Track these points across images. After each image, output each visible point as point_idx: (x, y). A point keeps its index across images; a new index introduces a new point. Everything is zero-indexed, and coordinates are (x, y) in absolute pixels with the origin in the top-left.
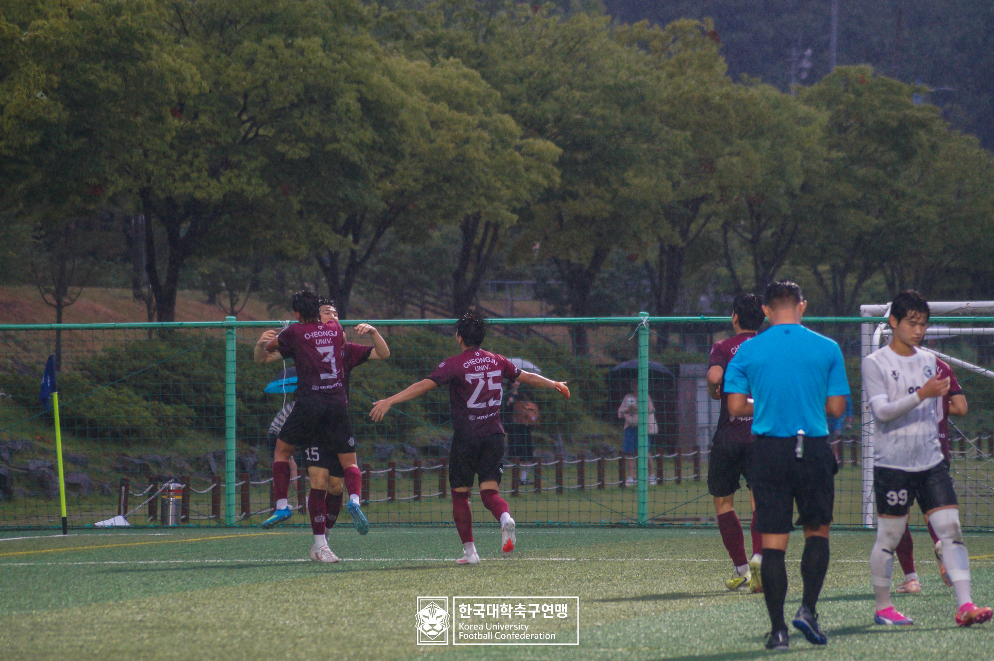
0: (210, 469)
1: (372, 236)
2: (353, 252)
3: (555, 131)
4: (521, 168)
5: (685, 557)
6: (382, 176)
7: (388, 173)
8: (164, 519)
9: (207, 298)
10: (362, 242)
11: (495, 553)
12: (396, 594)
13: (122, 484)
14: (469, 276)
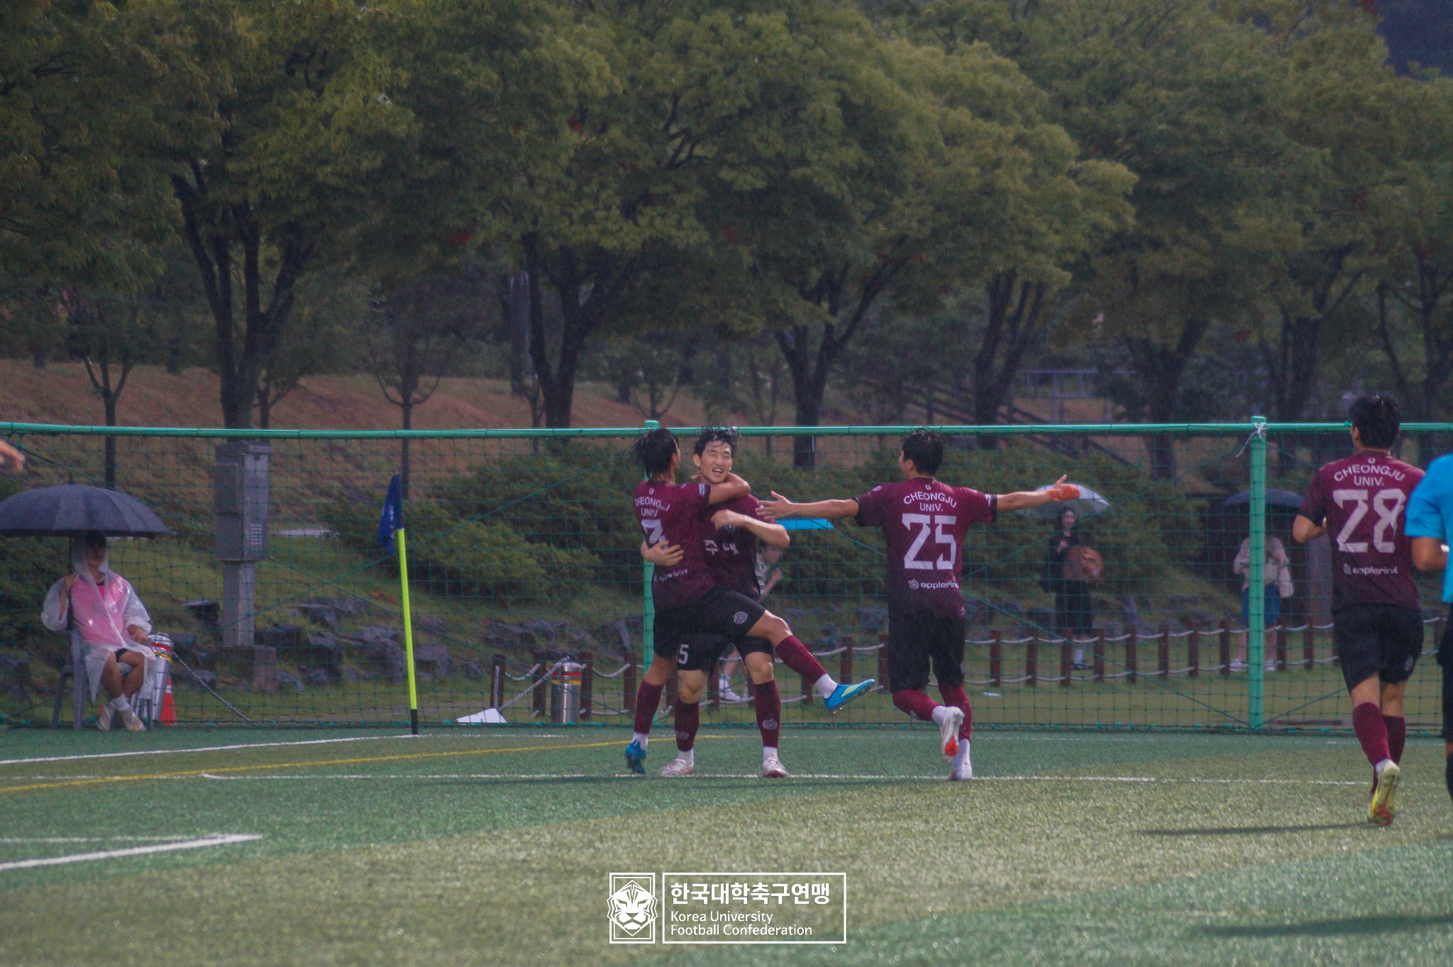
0: (621, 642)
1: (857, 304)
2: (829, 328)
3: (1127, 147)
4: (1077, 204)
5: (1320, 779)
6: (871, 216)
7: (880, 211)
8: (556, 714)
9: (616, 393)
10: (843, 313)
11: (1037, 769)
12: (891, 828)
13: (496, 663)
14: (999, 363)
